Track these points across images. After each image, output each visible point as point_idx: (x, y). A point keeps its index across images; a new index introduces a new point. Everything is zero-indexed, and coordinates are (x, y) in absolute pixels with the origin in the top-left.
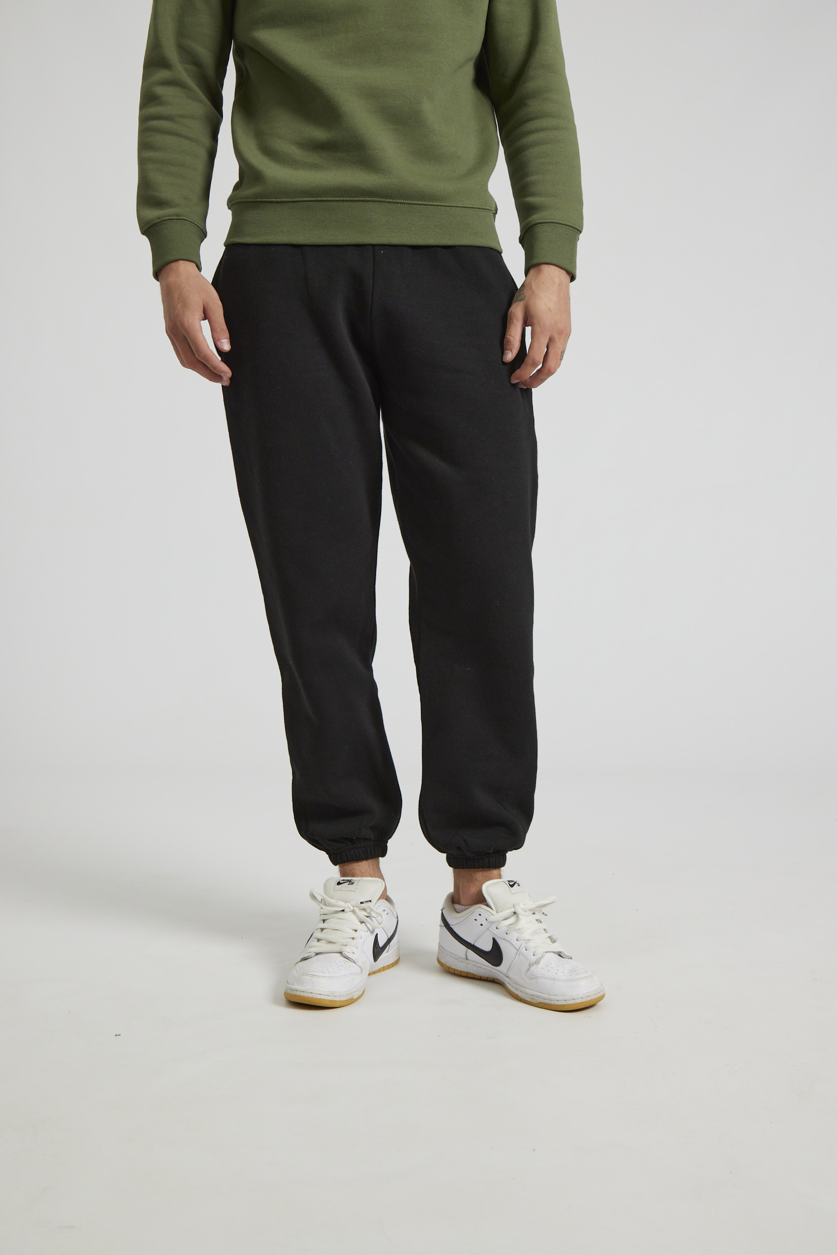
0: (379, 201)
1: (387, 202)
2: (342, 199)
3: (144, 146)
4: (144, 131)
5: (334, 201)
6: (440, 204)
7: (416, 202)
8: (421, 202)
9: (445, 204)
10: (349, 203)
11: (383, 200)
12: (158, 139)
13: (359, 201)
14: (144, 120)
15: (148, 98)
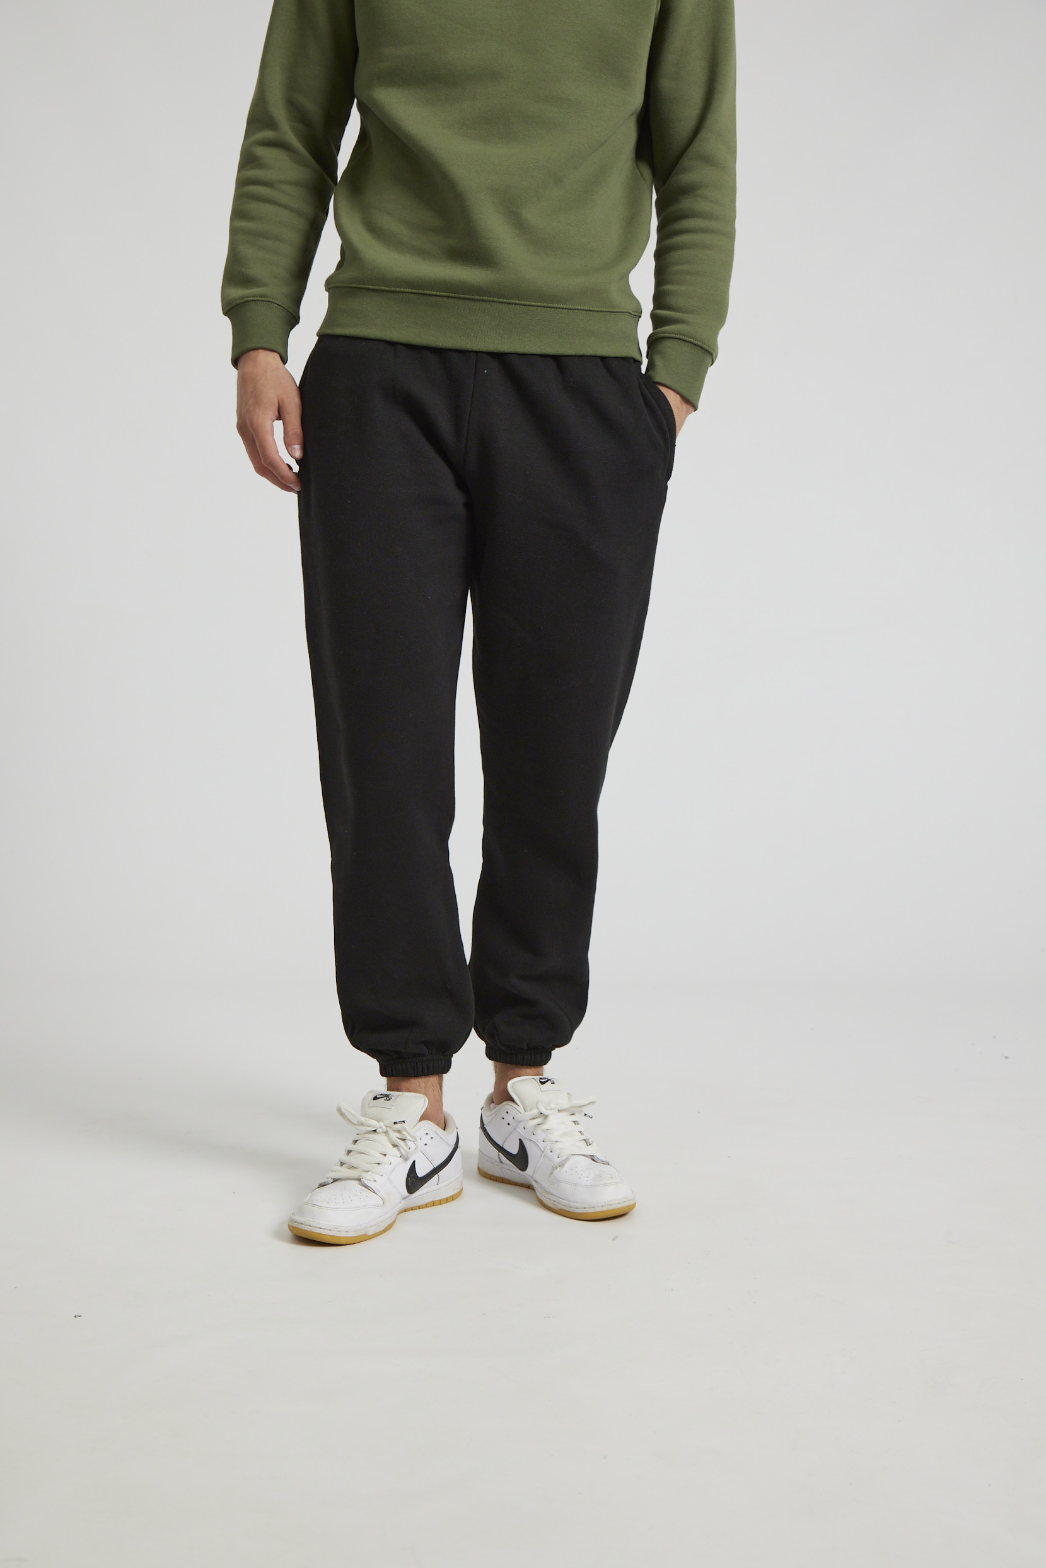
0: (489, 301)
1: (499, 302)
2: (448, 294)
3: (238, 214)
4: (241, 197)
5: (439, 296)
6: (561, 306)
7: (533, 304)
8: (539, 304)
9: (568, 307)
10: (455, 301)
11: (495, 299)
12: (254, 207)
13: (467, 299)
14: (242, 183)
15: (248, 160)
